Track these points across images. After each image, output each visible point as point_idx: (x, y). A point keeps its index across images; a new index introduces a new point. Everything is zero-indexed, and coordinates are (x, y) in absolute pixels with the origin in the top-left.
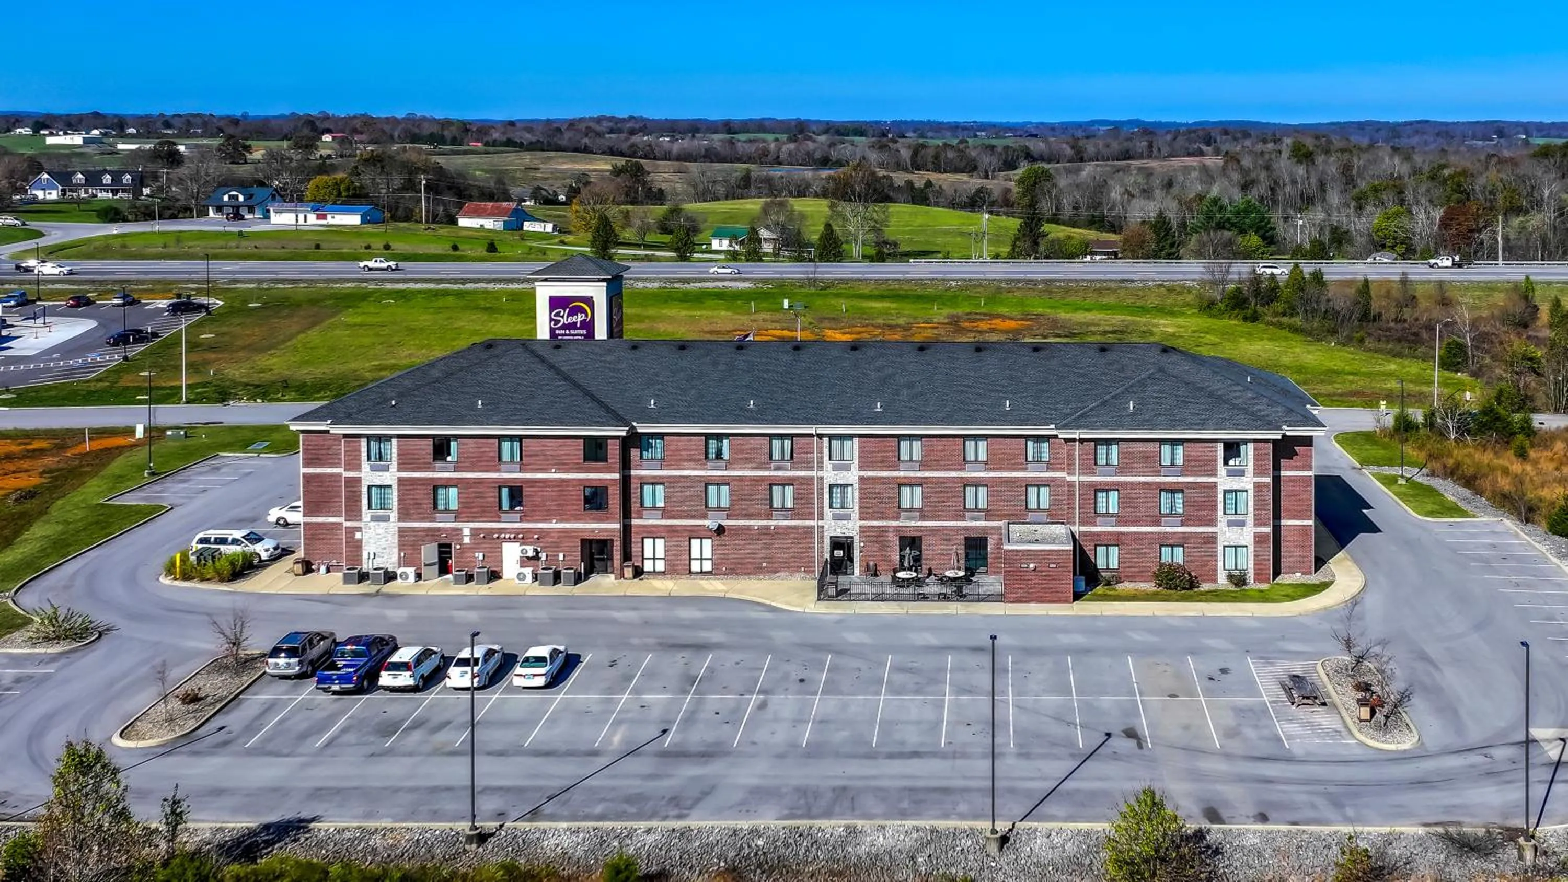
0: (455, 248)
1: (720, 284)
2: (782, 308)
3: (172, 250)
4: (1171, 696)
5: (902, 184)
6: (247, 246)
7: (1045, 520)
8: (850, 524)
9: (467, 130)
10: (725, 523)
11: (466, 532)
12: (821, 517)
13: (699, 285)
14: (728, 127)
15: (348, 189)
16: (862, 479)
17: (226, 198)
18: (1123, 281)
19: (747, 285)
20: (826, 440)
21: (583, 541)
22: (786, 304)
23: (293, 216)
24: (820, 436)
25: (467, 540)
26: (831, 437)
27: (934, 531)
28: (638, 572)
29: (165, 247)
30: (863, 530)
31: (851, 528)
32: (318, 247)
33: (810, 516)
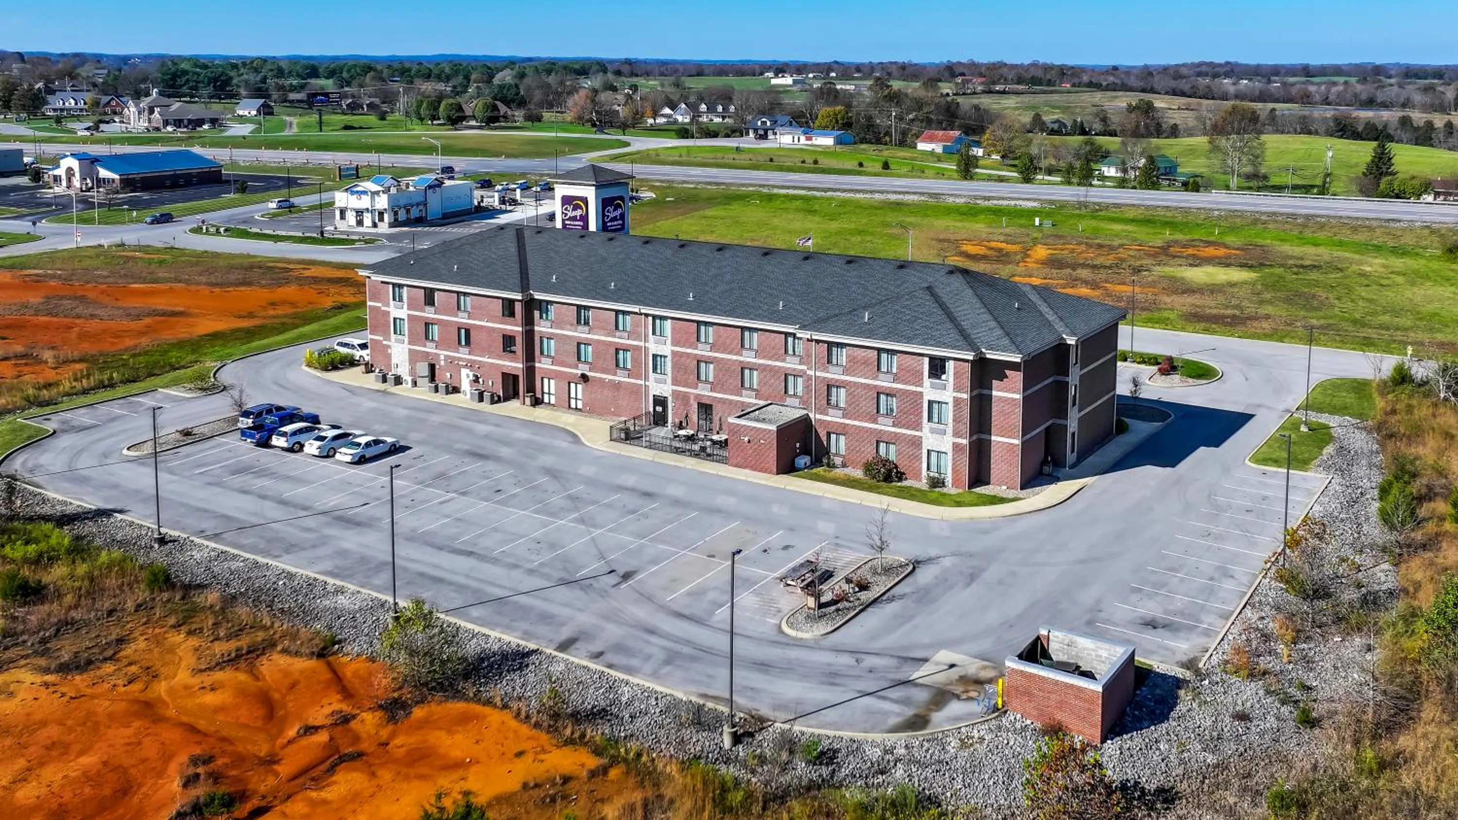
0: (861, 165)
1: (1013, 203)
2: (1034, 225)
3: (684, 158)
4: (709, 556)
5: (1422, 124)
6: (742, 158)
7: (797, 405)
8: (665, 387)
9: (1064, 74)
10: (590, 374)
11: (442, 357)
12: (646, 378)
13: (995, 202)
14: (1307, 71)
15: (843, 119)
16: (674, 353)
17: (759, 123)
18: (1388, 220)
19: (1035, 204)
20: (650, 318)
21: (503, 374)
22: (1037, 221)
23: (790, 137)
24: (647, 315)
25: (442, 363)
26: (654, 317)
27: (723, 401)
28: (537, 402)
29: (681, 156)
30: (674, 392)
31: (665, 389)
32: (771, 160)
33: (638, 377)
